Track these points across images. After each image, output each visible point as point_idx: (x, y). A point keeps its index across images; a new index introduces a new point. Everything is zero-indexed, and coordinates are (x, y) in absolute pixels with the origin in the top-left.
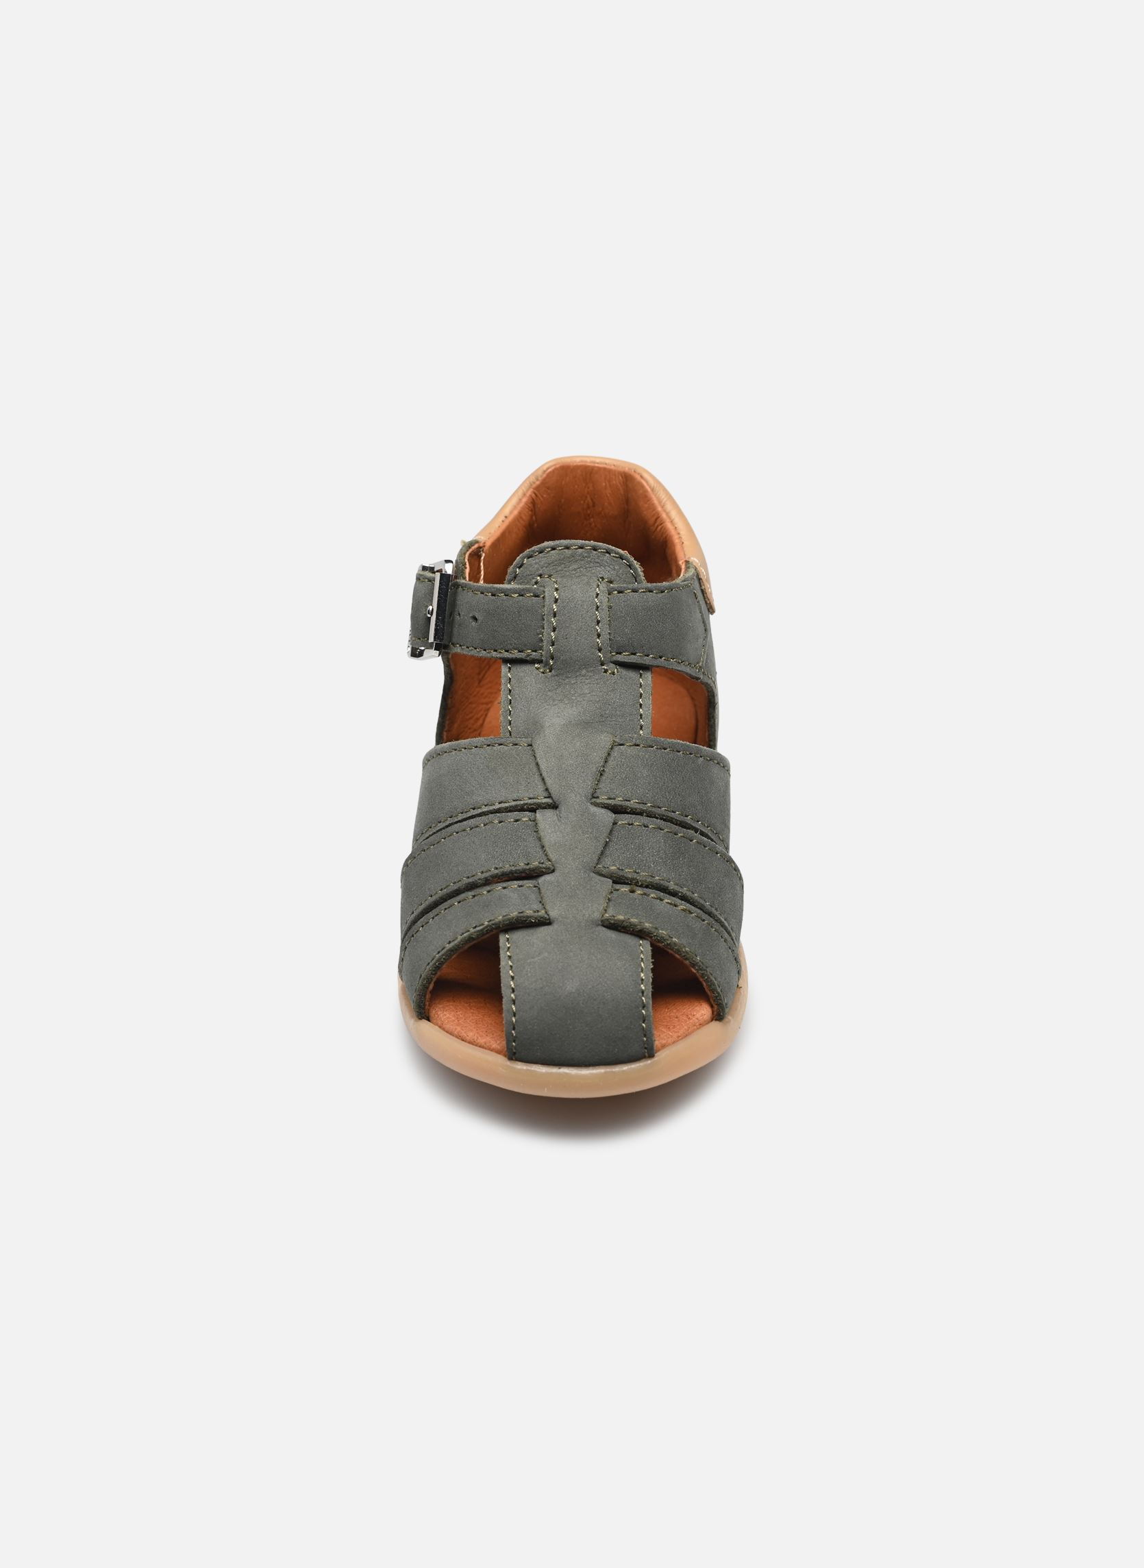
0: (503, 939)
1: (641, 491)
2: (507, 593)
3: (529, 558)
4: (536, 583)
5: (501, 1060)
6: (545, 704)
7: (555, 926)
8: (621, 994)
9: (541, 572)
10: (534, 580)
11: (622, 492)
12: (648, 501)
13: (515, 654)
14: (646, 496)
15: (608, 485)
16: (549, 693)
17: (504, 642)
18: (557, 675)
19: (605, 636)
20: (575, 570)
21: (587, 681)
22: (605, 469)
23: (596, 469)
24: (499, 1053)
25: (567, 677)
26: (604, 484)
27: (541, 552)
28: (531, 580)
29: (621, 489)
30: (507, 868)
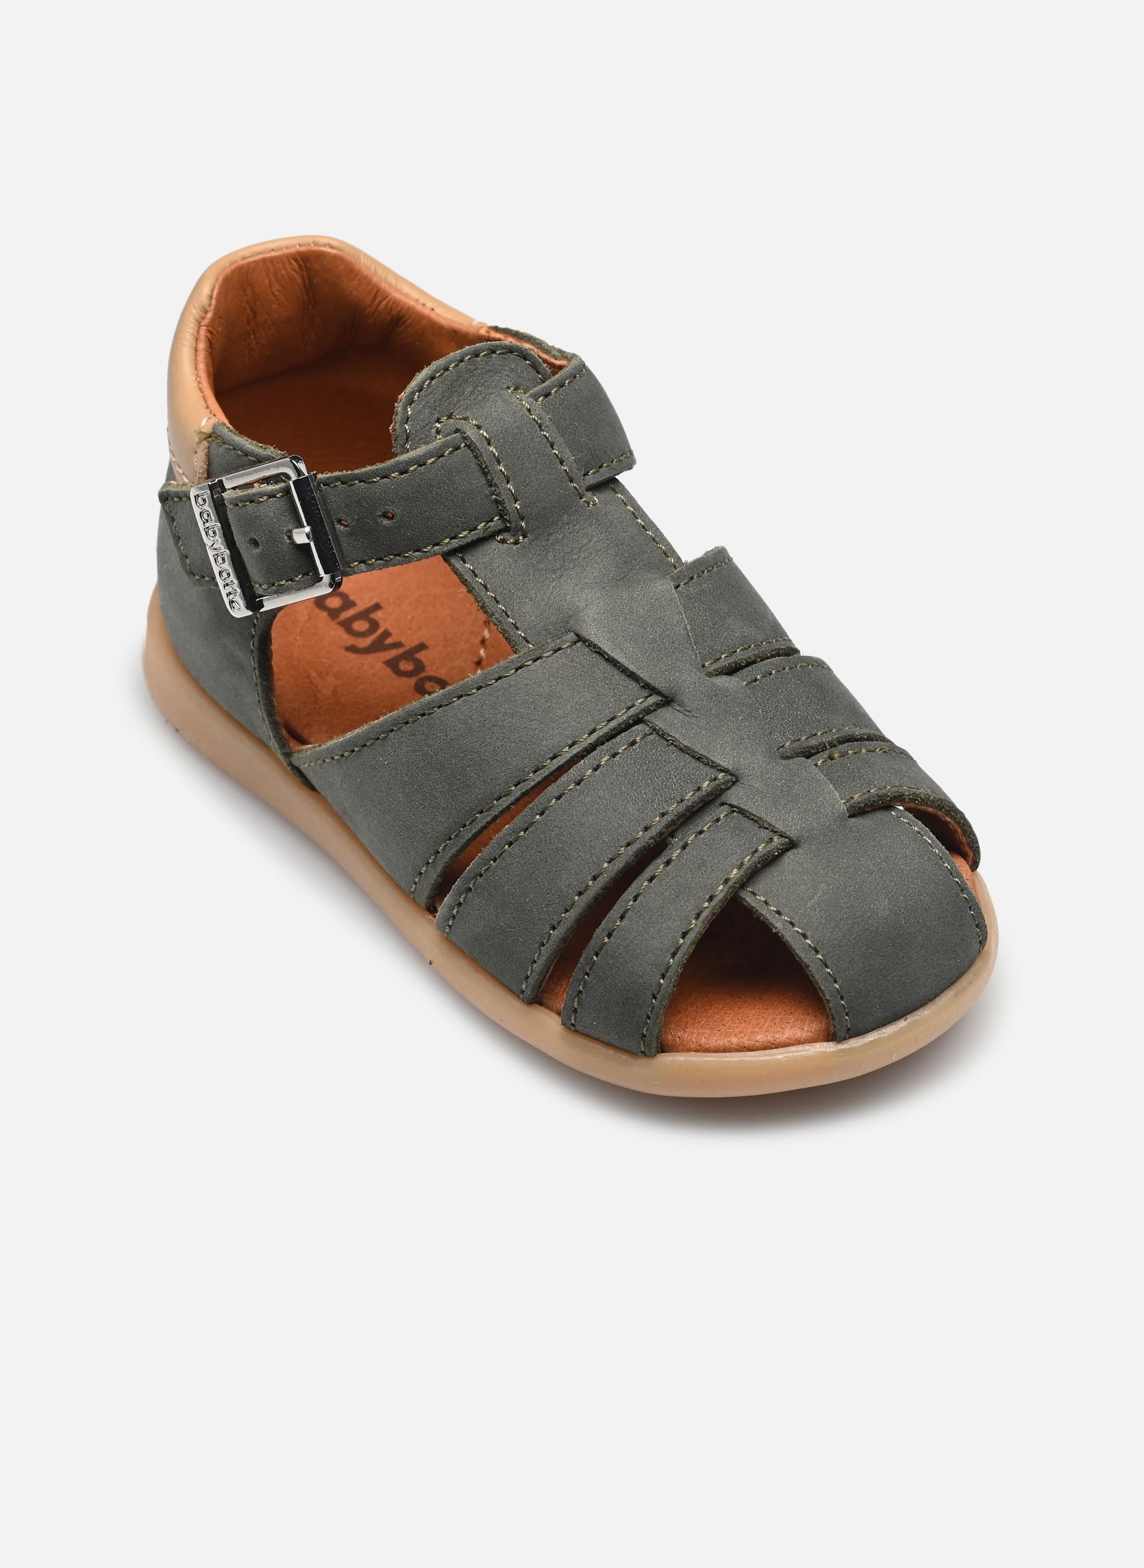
0: (749, 899)
1: (342, 267)
2: (420, 462)
3: (410, 404)
4: (438, 432)
5: (829, 1047)
6: (548, 582)
7: (805, 846)
8: (936, 888)
9: (436, 416)
10: (433, 431)
11: (299, 281)
12: (357, 275)
13: (465, 536)
14: (352, 271)
15: (274, 281)
16: (541, 566)
17: (447, 527)
18: (536, 538)
19: (570, 458)
20: (472, 393)
21: (577, 527)
22: (264, 260)
23: (252, 265)
24: (816, 1041)
25: (549, 535)
26: (267, 281)
27: (420, 390)
28: (428, 431)
29: (297, 277)
30: (674, 808)
